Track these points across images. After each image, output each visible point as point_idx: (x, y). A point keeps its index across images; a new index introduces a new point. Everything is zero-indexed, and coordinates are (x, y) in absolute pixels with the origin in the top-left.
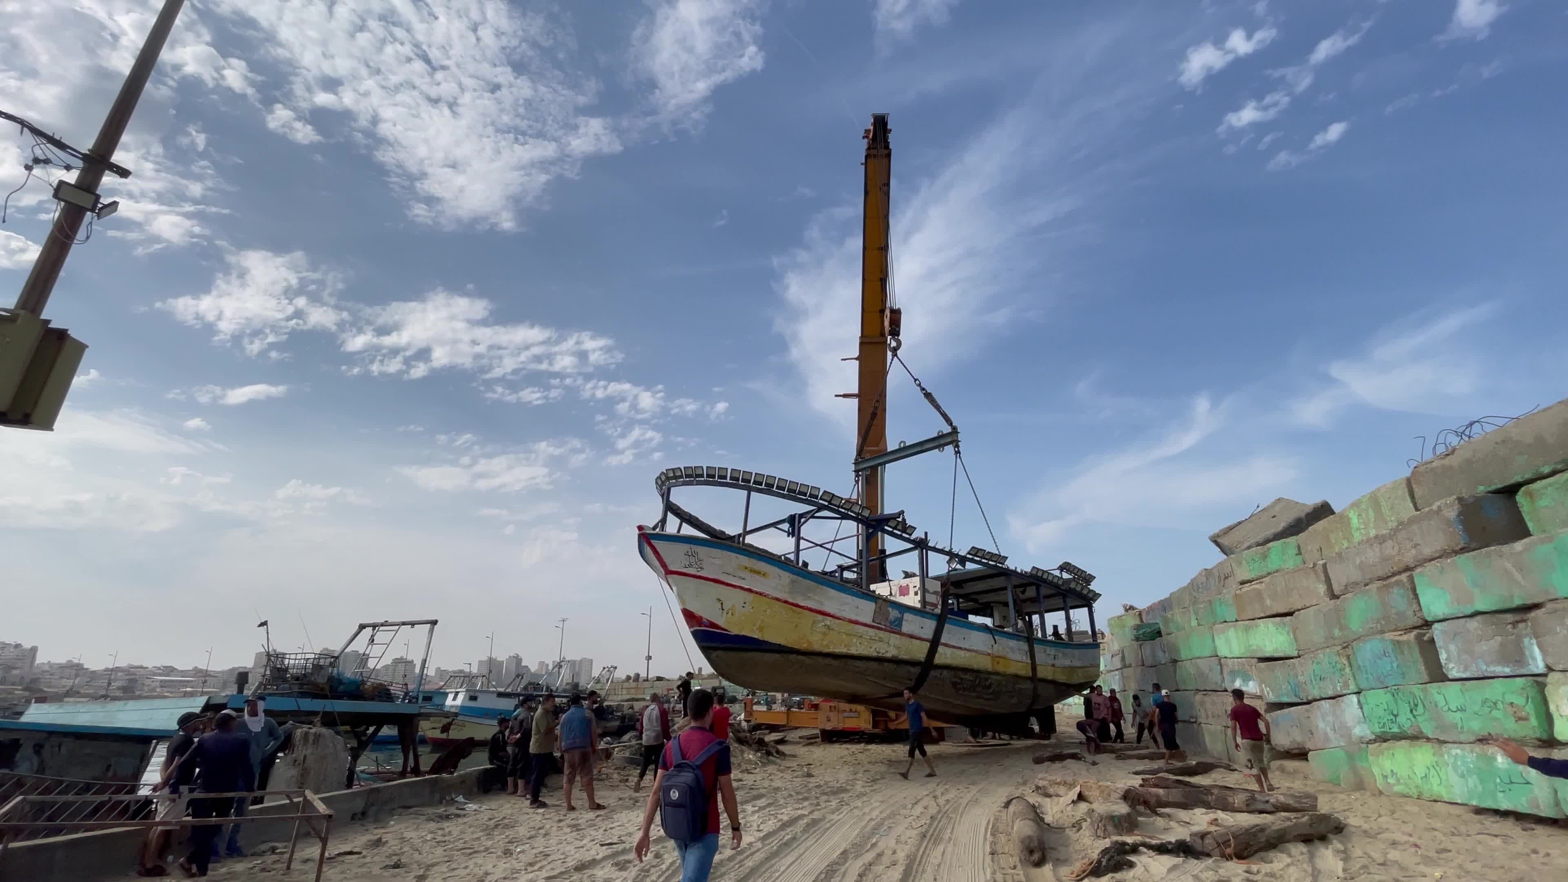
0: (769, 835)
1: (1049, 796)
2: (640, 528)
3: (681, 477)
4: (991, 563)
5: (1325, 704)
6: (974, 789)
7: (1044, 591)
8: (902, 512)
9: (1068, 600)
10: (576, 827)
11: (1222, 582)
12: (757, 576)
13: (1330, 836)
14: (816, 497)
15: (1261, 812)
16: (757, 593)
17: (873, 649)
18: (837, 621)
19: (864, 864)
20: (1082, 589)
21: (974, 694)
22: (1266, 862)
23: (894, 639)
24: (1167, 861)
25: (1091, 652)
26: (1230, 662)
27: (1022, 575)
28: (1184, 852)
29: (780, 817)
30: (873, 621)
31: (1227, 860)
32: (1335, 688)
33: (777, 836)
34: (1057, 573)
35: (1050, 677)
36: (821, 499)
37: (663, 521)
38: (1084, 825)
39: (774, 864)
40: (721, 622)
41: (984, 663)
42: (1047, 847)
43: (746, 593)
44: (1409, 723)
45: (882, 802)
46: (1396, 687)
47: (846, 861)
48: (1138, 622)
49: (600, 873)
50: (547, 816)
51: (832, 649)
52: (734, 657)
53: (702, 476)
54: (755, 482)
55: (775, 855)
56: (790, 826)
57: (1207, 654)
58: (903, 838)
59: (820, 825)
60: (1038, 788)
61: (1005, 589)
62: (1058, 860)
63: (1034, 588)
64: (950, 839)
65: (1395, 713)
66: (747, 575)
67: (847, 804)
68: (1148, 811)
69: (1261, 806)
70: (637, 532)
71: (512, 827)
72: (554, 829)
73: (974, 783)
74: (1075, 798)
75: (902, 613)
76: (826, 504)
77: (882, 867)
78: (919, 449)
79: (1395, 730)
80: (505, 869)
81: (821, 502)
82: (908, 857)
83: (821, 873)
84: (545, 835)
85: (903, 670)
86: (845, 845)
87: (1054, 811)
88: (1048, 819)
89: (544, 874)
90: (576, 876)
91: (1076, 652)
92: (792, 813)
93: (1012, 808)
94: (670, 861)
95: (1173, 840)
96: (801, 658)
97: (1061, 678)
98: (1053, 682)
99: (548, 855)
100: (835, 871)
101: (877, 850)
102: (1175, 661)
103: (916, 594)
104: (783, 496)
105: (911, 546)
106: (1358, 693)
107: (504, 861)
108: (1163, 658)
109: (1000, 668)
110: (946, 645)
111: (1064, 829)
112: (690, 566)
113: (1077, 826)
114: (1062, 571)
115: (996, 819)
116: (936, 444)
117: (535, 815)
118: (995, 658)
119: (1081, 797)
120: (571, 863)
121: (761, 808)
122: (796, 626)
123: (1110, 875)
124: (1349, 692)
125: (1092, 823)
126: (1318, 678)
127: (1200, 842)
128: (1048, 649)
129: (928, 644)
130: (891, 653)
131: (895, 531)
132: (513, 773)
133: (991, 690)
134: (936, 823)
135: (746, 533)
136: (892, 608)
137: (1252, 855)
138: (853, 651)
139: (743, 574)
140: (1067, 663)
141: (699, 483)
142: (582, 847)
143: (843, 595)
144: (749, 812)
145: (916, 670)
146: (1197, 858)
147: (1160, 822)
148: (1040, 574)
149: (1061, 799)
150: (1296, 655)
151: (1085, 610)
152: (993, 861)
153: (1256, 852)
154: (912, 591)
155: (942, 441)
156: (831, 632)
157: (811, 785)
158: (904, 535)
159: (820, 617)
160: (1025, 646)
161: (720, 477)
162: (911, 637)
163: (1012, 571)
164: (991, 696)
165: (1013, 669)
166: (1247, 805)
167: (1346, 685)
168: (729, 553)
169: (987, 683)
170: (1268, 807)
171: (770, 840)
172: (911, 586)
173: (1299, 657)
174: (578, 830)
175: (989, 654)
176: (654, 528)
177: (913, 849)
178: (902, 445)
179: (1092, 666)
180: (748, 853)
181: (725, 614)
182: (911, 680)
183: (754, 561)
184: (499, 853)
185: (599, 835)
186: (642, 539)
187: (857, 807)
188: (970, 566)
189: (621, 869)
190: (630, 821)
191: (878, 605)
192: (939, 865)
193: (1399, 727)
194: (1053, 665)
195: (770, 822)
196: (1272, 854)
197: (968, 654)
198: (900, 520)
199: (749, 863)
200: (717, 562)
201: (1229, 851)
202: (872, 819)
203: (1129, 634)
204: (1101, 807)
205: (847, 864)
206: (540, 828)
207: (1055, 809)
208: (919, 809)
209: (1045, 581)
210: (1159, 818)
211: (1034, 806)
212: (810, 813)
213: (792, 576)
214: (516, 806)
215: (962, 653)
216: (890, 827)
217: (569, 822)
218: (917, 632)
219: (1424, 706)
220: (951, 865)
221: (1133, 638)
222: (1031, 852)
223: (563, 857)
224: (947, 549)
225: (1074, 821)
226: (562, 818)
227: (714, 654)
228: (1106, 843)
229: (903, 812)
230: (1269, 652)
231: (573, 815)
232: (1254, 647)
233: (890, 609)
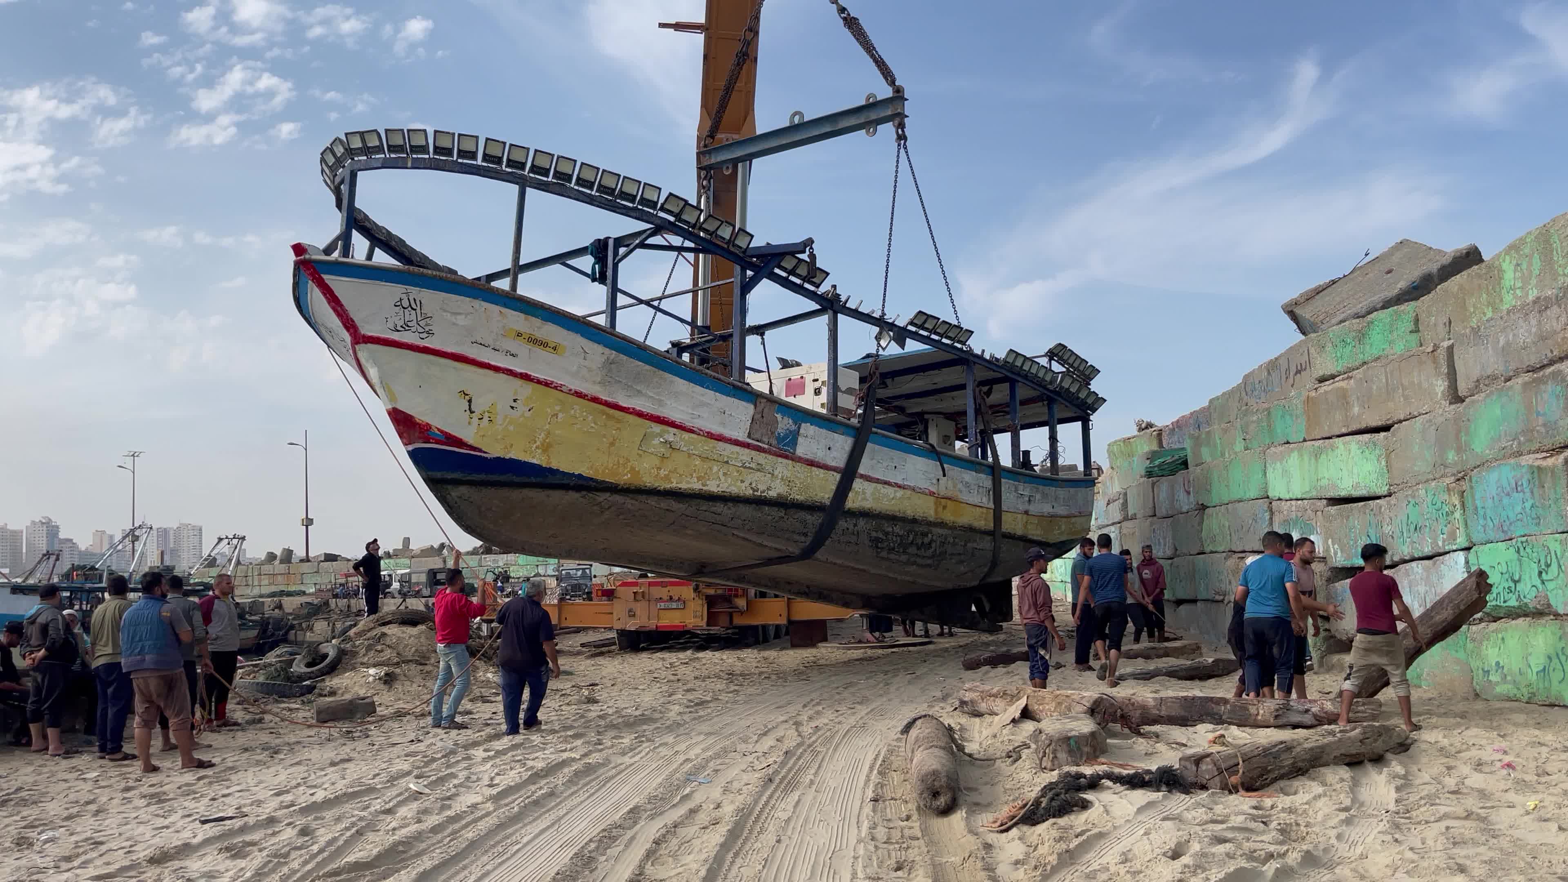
0: (509, 790)
1: (978, 715)
2: (298, 249)
3: (379, 149)
4: (945, 341)
5: (1417, 567)
6: (863, 710)
7: (1023, 392)
8: (809, 242)
9: (1056, 408)
10: (158, 798)
11: (1291, 381)
12: (538, 351)
13: (1389, 756)
14: (653, 204)
15: (1295, 726)
16: (539, 382)
17: (747, 484)
18: (686, 436)
19: (666, 825)
20: (1079, 391)
21: (904, 558)
22: (1287, 794)
23: (783, 467)
24: (1141, 796)
25: (1081, 492)
26: (1285, 506)
27: (993, 363)
28: (1168, 784)
29: (530, 763)
30: (749, 436)
31: (1230, 792)
32: (1435, 542)
33: (522, 792)
34: (1044, 361)
35: (1019, 532)
36: (662, 209)
37: (345, 238)
38: (1025, 753)
39: (511, 835)
40: (468, 435)
41: (924, 508)
42: (962, 785)
43: (518, 382)
44: (1534, 593)
45: (711, 734)
46: (1524, 539)
47: (635, 823)
48: (1155, 447)
49: (195, 865)
50: (103, 784)
51: (674, 484)
52: (492, 497)
53: (424, 149)
54: (534, 169)
55: (514, 819)
56: (546, 776)
57: (1253, 494)
58: (736, 785)
59: (598, 773)
60: (963, 703)
61: (963, 387)
62: (977, 804)
63: (1007, 385)
64: (812, 782)
65: (1516, 578)
66: (521, 348)
67: (649, 740)
68: (1126, 731)
69: (1295, 718)
70: (292, 257)
71: (35, 803)
72: (115, 802)
73: (864, 701)
74: (1017, 715)
75: (798, 423)
76: (672, 219)
77: (696, 828)
78: (827, 129)
79: (1513, 603)
80: (18, 869)
81: (662, 214)
82: (739, 810)
83: (591, 841)
84: (97, 813)
85: (794, 520)
86: (637, 800)
87: (983, 737)
88: (971, 747)
89: (91, 871)
90: (152, 873)
91: (1062, 492)
92: (553, 757)
93: (914, 732)
94: (329, 837)
95: (1154, 768)
96: (618, 498)
97: (1035, 533)
98: (1025, 540)
99: (102, 843)
100: (614, 839)
101: (690, 805)
102: (1203, 507)
103: (817, 392)
104: (590, 200)
105: (814, 306)
106: (1468, 549)
107: (18, 855)
108: (1185, 502)
109: (948, 517)
110: (867, 478)
111: (995, 760)
112: (406, 327)
113: (1014, 755)
114: (1051, 359)
115: (891, 752)
116: (862, 120)
117: (81, 782)
118: (941, 499)
119: (1026, 714)
120: (142, 853)
121: (499, 753)
122: (612, 444)
123: (1052, 821)
124: (1454, 548)
125: (1036, 751)
126: (1412, 527)
127: (1194, 768)
128: (1021, 487)
129: (838, 476)
130: (777, 490)
131: (793, 278)
132: (37, 717)
133: (929, 553)
134: (791, 762)
135: (518, 269)
136: (783, 415)
137: (1268, 785)
138: (712, 487)
139: (513, 345)
140: (1047, 509)
141: (418, 165)
142: (167, 827)
143: (698, 389)
144: (479, 759)
145: (814, 520)
146: (1187, 792)
147: (1141, 744)
148: (1019, 363)
149: (997, 718)
150: (1386, 493)
151: (1078, 425)
152: (874, 811)
153: (1275, 780)
154: (810, 388)
155: (873, 116)
156: (675, 454)
157: (593, 715)
158: (807, 286)
159: (657, 428)
160: (986, 481)
161: (462, 154)
162: (811, 463)
163: (976, 356)
164: (929, 562)
165: (967, 518)
166: (1276, 717)
167: (1453, 537)
168: (486, 305)
169: (926, 540)
170: (1307, 719)
171: (510, 799)
172: (809, 379)
173: (1390, 495)
174: (161, 801)
175: (932, 494)
176: (328, 251)
177: (749, 800)
178: (796, 120)
179: (1081, 514)
180: (469, 819)
181: (475, 420)
182: (805, 535)
183: (537, 322)
184: (7, 845)
185: (201, 807)
186: (304, 274)
187: (666, 744)
188: (912, 346)
189: (234, 857)
190: (261, 782)
191: (759, 409)
192: (788, 821)
193: (1519, 599)
194: (1026, 513)
195: (514, 772)
196: (1296, 783)
197: (900, 493)
198: (804, 256)
199: (470, 834)
200: (461, 320)
201: (1234, 780)
202: (687, 760)
203: (1140, 466)
204: (1051, 725)
205: (638, 826)
206: (88, 803)
207: (985, 733)
208: (769, 742)
209: (1026, 376)
210: (1141, 740)
211: (950, 729)
212: (585, 755)
213: (607, 351)
214: (45, 770)
215: (890, 491)
216: (717, 771)
217: (145, 790)
218: (820, 455)
219: (1560, 566)
220: (806, 820)
221: (1143, 473)
222: (935, 794)
223: (129, 843)
224: (877, 315)
225: (1011, 748)
226: (131, 783)
227: (455, 493)
228: (1053, 776)
229: (742, 747)
230: (1345, 489)
231: (154, 778)
232: (1324, 482)
233: (779, 416)
